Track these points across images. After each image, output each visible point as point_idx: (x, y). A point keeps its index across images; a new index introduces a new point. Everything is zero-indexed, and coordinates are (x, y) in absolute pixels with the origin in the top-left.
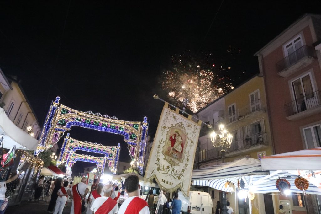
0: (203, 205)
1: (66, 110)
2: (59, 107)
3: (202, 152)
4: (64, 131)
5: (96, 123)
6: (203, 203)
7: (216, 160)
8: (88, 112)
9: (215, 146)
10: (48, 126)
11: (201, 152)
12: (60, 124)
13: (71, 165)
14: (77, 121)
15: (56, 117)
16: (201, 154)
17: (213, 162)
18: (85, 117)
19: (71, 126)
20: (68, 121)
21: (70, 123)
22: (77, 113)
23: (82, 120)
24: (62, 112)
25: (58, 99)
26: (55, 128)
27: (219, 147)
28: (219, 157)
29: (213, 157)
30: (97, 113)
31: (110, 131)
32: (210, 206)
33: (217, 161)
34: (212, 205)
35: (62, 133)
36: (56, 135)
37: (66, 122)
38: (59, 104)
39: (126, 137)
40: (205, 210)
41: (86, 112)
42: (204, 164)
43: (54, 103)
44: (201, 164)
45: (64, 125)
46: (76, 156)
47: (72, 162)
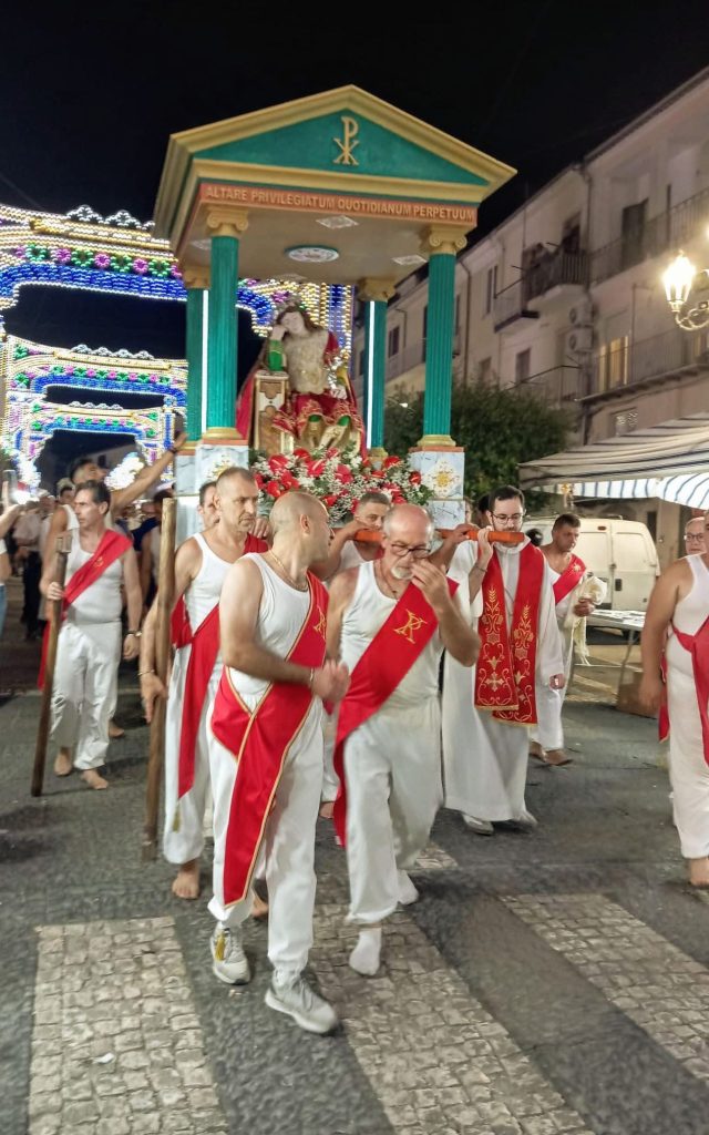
0: (617, 570)
3: (608, 355)
6: (616, 561)
7: (673, 384)
8: (72, 213)
9: (686, 324)
11: (603, 351)
13: (33, 448)
14: (39, 262)
16: (603, 362)
17: (657, 392)
18: (66, 236)
19: (17, 286)
22: (25, 221)
23: (55, 254)
27: (701, 326)
28: (685, 368)
29: (659, 372)
32: (646, 569)
33: (679, 387)
34: (655, 566)
39: (259, 316)
40: (624, 585)
41: (64, 213)
42: (614, 405)
44: (600, 404)
46: (48, 413)
47: (36, 439)
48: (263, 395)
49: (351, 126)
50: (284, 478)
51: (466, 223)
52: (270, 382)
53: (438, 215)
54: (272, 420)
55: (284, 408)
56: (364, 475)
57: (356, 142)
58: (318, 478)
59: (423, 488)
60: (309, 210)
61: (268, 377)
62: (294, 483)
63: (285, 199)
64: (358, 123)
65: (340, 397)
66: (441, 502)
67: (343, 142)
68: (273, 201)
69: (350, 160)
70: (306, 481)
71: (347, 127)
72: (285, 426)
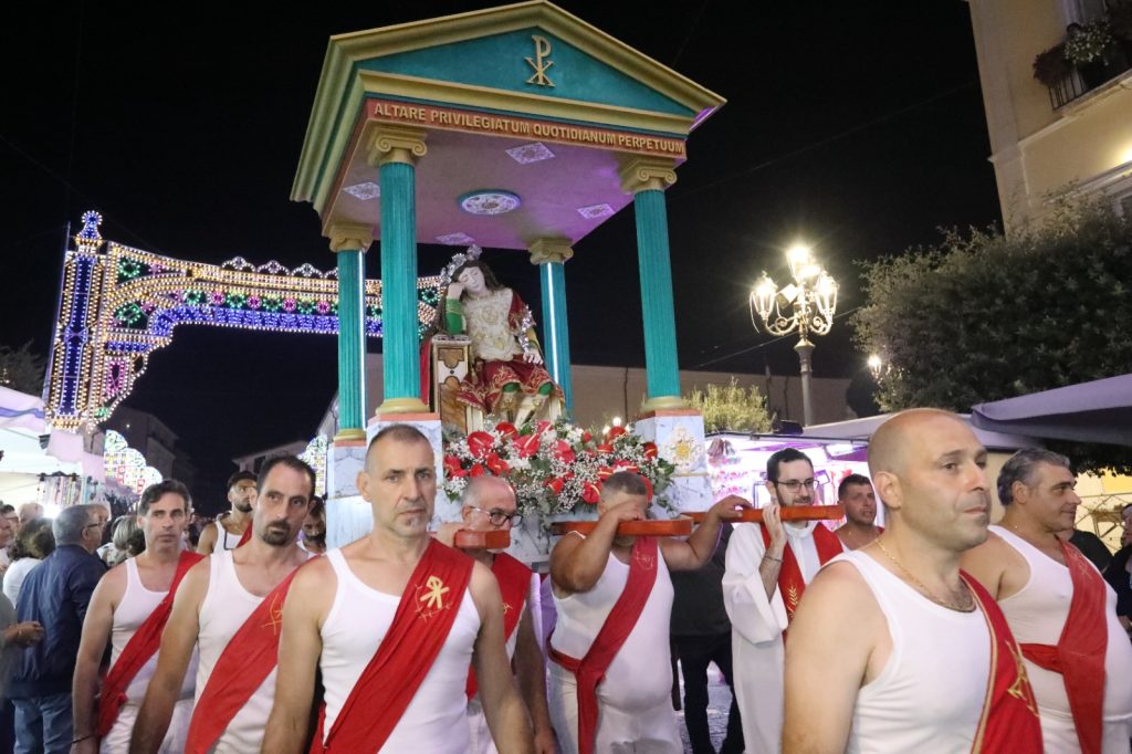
1: (138, 263)
2: (102, 256)
4: (145, 348)
5: (268, 303)
10: (73, 335)
12: (124, 325)
14: (193, 304)
15: (99, 299)
18: (223, 283)
19: (172, 326)
20: (153, 309)
21: (164, 317)
22: (184, 271)
23: (210, 297)
24: (121, 276)
25: (92, 219)
26: (105, 339)
30: (265, 263)
31: (299, 325)
35: (141, 358)
36: (116, 370)
37: (149, 313)
38: (100, 242)
43: (78, 240)
45: (142, 324)
48: (441, 364)
49: (542, 43)
50: (490, 460)
51: (676, 157)
52: (449, 348)
53: (645, 146)
54: (455, 393)
55: (468, 377)
56: (588, 450)
57: (550, 63)
58: (534, 458)
59: (662, 463)
60: (502, 135)
61: (447, 342)
62: (503, 465)
63: (471, 121)
64: (551, 43)
65: (536, 361)
66: (685, 479)
67: (535, 61)
68: (457, 122)
69: (544, 80)
70: (518, 462)
71: (539, 46)
72: (473, 399)
